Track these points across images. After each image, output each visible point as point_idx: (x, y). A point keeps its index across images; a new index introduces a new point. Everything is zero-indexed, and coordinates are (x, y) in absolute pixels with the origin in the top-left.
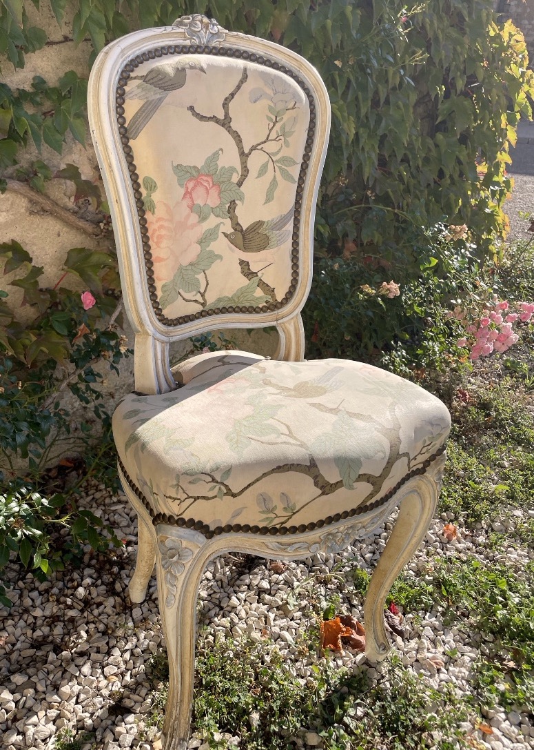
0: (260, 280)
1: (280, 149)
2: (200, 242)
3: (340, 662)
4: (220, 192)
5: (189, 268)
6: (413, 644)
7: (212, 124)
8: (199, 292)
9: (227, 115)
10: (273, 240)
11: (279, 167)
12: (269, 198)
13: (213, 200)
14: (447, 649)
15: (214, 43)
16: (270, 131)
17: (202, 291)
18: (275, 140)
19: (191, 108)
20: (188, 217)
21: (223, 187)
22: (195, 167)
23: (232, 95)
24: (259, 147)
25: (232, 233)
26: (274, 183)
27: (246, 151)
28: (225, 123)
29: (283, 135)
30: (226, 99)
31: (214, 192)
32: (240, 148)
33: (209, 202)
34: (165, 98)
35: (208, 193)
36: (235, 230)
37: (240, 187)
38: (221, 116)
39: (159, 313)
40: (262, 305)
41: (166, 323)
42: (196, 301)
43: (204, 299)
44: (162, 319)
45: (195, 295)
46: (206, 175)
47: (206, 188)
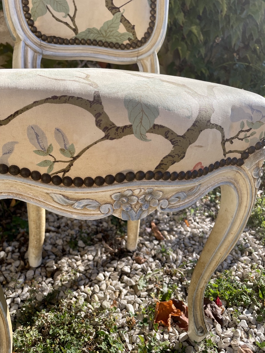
0: (122, 16)
3: (166, 336)
6: (229, 332)
8: (68, 15)
14: (257, 340)
17: (72, 16)
39: (31, 24)
40: (126, 42)
41: (40, 35)
42: (66, 24)
43: (74, 25)
44: (35, 31)
45: (65, 17)
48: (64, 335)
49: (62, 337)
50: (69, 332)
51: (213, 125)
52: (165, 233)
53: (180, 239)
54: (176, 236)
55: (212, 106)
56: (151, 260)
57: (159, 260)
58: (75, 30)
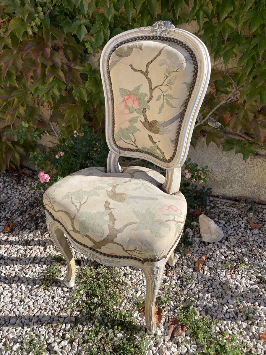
0: (158, 146)
1: (167, 90)
2: (130, 121)
4: (139, 103)
5: (125, 130)
7: (140, 73)
9: (147, 70)
10: (161, 131)
11: (166, 98)
12: (160, 112)
13: (136, 106)
15: (163, 35)
16: (165, 80)
17: (134, 141)
18: (166, 85)
19: (131, 66)
20: (124, 110)
21: (141, 101)
22: (129, 90)
23: (152, 61)
24: (159, 87)
25: (144, 122)
26: (163, 105)
27: (153, 88)
28: (146, 74)
29: (170, 84)
30: (148, 63)
31: (136, 103)
32: (150, 86)
33: (134, 106)
34: (119, 60)
36: (146, 121)
37: (148, 103)
38: (144, 70)
39: (115, 143)
40: (162, 158)
41: (119, 148)
42: (132, 144)
43: (136, 145)
44: (117, 146)
45: (130, 142)
46: (134, 95)
47: (133, 100)
48: (102, 282)
49: (100, 282)
51: (115, 243)
52: (206, 268)
53: (213, 279)
54: (212, 275)
55: (116, 235)
56: (174, 278)
57: (182, 282)
58: (137, 147)
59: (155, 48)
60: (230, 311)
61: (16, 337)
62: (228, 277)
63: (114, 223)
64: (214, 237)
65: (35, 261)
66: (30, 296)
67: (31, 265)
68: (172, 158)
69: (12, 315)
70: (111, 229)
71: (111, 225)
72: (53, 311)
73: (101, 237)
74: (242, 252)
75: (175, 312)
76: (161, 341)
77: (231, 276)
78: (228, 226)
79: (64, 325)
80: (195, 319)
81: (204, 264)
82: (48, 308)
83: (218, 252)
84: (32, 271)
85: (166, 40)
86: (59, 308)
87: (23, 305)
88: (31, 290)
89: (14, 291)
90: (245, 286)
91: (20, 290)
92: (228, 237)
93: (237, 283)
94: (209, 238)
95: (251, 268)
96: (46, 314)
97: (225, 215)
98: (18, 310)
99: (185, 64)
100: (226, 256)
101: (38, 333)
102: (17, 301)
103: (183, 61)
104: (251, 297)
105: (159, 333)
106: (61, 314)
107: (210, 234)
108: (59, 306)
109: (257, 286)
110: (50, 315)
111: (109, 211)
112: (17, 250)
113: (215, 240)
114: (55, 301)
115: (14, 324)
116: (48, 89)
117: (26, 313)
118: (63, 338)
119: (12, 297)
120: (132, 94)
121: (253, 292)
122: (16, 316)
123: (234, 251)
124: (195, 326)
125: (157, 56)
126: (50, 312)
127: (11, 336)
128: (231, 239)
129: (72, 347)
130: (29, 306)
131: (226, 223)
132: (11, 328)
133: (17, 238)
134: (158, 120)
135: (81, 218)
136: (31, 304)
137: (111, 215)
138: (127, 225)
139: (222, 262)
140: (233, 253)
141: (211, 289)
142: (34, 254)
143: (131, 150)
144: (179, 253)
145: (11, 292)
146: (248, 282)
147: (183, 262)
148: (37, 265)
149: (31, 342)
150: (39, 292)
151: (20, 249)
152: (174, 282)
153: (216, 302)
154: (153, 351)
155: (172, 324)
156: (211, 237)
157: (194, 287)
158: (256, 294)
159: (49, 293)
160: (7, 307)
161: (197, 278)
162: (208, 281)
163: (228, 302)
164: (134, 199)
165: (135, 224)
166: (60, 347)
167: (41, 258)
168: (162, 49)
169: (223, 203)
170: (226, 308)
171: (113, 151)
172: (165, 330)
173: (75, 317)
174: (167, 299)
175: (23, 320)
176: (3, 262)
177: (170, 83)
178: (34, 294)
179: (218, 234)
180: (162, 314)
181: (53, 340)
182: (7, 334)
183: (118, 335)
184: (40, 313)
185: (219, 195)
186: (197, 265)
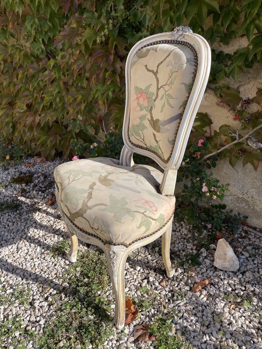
0: (159, 145)
1: (169, 90)
2: (140, 118)
4: (148, 102)
5: (136, 126)
7: (151, 73)
9: (157, 70)
10: (161, 130)
11: (167, 98)
12: (162, 111)
13: (146, 104)
15: (179, 39)
16: (168, 80)
18: (168, 85)
19: (146, 66)
20: (136, 107)
21: (150, 100)
22: (141, 89)
23: (162, 62)
24: (163, 87)
25: (150, 120)
26: (164, 104)
27: (159, 87)
28: (155, 74)
30: (159, 64)
31: (146, 101)
32: (158, 85)
33: (144, 104)
34: (138, 61)
35: (144, 100)
37: (155, 101)
38: (155, 71)
39: (129, 139)
40: (162, 158)
41: (132, 144)
42: (142, 142)
43: (145, 142)
44: (130, 141)
45: (140, 139)
46: (145, 93)
47: (144, 98)
50: (100, 268)
51: (84, 218)
52: (205, 292)
53: (208, 306)
54: (208, 301)
55: (86, 211)
56: (166, 289)
57: (173, 296)
58: (145, 144)
59: (167, 50)
60: (209, 342)
61: (14, 284)
62: (225, 309)
63: (88, 201)
64: (227, 264)
65: (56, 232)
66: (40, 257)
67: (52, 235)
68: (169, 159)
69: (20, 267)
70: (85, 204)
71: (86, 201)
72: (50, 276)
73: (75, 209)
74: (254, 290)
75: (152, 320)
76: (124, 339)
77: (229, 311)
78: (252, 261)
79: (52, 289)
80: (166, 334)
81: (204, 288)
82: (47, 272)
83: (226, 282)
84: (51, 239)
85: (181, 44)
86: (56, 275)
87: (31, 263)
88: (43, 253)
89: (30, 250)
90: (240, 326)
91: (35, 251)
92: (246, 271)
93: (232, 319)
94: (221, 264)
95: (256, 311)
96: (43, 276)
97: (253, 248)
98: (26, 265)
99: (185, 65)
100: (234, 289)
101: (30, 287)
102: (28, 258)
103: (184, 61)
104: (240, 339)
105: (127, 331)
106: (54, 280)
107: (223, 261)
108: (56, 274)
109: (254, 331)
110: (46, 278)
111: (91, 190)
112: (49, 220)
113: (227, 268)
114: (55, 268)
115: (17, 274)
116: (105, 91)
117: (29, 269)
118: (46, 299)
119: (27, 254)
120: (144, 93)
121: (246, 335)
122: (23, 268)
123: (245, 287)
124: (164, 341)
125: (167, 57)
126: (47, 276)
127: (11, 282)
128: (247, 274)
129: (48, 309)
130: (35, 265)
131: (250, 257)
132: (14, 276)
133: (53, 211)
134: (160, 119)
135: (67, 190)
136: (37, 264)
137: (90, 194)
138: (98, 205)
139: (225, 294)
140: (243, 288)
141: (199, 314)
142: (59, 227)
143: (142, 148)
144: (182, 268)
145: (28, 250)
146: (246, 323)
147: (183, 278)
148: (56, 236)
149: (21, 293)
150: (47, 257)
151: (51, 220)
152: (164, 293)
153: (198, 328)
154: (112, 344)
155: (142, 329)
156: (223, 264)
157: (183, 305)
158: (249, 339)
159: (54, 261)
160: (20, 260)
161: (191, 298)
162: (201, 306)
163: (212, 333)
164: (118, 187)
165: (105, 205)
166: (40, 305)
167: (62, 232)
168: (172, 51)
169: (258, 237)
170: (206, 338)
171: (127, 145)
172: (133, 331)
173: (63, 287)
174: (150, 305)
175: (25, 274)
176: (35, 226)
177: (172, 83)
178: (43, 257)
179: (232, 263)
180: (136, 315)
181: (38, 297)
182: (9, 279)
183: (90, 316)
184: (40, 273)
185: (257, 227)
186: (196, 285)
